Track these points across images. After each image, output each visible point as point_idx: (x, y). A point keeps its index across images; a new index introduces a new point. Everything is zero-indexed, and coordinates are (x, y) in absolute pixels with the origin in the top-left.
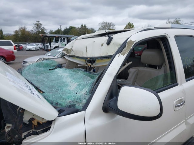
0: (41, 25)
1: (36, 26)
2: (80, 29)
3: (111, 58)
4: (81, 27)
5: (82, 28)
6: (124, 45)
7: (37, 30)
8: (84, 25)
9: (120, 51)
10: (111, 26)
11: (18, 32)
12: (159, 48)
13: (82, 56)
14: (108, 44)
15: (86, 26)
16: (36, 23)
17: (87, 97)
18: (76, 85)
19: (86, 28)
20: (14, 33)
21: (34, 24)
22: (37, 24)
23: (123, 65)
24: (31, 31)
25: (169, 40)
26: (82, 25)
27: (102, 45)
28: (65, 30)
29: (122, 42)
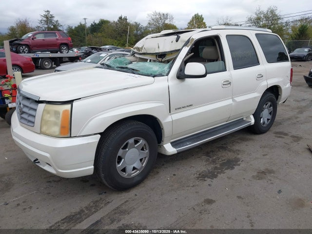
0: (53, 17)
1: (45, 19)
2: (117, 23)
3: (179, 51)
4: (118, 21)
5: (120, 22)
6: (188, 41)
7: (46, 26)
8: (123, 17)
9: (186, 45)
10: (167, 19)
11: (15, 29)
12: (214, 45)
13: (154, 52)
14: (177, 41)
15: (126, 19)
16: (45, 13)
17: (168, 70)
18: (158, 67)
19: (126, 22)
20: (9, 31)
21: (42, 16)
22: (46, 16)
23: (187, 55)
24: (36, 27)
25: (221, 38)
26: (121, 18)
27: (172, 42)
28: (92, 25)
29: (187, 39)
